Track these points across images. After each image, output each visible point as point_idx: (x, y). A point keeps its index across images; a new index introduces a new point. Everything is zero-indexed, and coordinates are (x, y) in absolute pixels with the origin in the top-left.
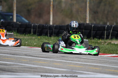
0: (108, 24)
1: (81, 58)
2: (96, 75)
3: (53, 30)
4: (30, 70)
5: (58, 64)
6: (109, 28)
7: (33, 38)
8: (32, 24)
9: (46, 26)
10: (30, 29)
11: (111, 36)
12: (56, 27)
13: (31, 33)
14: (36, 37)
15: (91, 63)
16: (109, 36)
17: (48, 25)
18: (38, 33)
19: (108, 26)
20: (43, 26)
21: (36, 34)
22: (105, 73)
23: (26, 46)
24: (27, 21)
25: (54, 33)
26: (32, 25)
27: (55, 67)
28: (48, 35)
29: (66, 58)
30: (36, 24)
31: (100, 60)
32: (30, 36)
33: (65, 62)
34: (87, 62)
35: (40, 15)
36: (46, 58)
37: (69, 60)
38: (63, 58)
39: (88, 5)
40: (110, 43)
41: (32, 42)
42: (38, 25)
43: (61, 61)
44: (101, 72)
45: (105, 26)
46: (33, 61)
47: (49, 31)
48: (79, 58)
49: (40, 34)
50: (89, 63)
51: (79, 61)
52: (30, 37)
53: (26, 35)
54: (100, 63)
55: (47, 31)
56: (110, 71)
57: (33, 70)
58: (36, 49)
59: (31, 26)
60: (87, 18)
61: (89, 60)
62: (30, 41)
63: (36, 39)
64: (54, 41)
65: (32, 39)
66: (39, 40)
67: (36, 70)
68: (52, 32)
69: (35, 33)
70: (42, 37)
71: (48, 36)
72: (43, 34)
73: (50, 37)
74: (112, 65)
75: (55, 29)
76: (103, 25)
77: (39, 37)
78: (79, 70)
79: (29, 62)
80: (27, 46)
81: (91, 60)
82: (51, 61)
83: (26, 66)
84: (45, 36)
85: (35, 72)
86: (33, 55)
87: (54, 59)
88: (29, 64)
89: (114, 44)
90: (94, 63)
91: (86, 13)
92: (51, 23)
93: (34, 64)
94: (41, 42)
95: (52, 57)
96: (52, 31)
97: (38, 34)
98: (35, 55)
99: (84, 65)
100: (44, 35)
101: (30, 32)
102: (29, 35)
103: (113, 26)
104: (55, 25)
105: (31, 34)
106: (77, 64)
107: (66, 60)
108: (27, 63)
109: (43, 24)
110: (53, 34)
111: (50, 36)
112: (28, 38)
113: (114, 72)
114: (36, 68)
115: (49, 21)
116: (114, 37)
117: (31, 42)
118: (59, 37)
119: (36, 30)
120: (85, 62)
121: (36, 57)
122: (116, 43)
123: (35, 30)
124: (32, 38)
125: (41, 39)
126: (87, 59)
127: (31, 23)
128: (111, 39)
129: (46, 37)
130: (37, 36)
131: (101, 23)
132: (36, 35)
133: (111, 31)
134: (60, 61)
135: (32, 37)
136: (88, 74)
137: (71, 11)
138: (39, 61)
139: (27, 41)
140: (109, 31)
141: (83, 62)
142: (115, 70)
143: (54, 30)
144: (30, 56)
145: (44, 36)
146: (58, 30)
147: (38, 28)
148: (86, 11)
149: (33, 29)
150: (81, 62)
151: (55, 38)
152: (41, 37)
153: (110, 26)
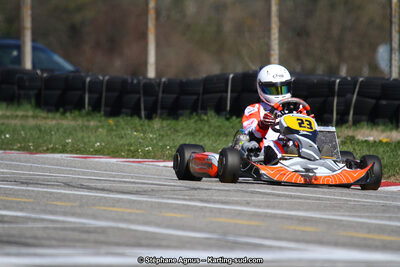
0: (343, 72)
1: (252, 192)
2: (305, 250)
3: (157, 96)
4: (85, 236)
5: (179, 216)
6: (347, 87)
7: (92, 123)
8: (87, 76)
9: (135, 81)
10: (79, 93)
11: (354, 114)
12: (168, 87)
13: (84, 107)
14: (100, 121)
15: (287, 209)
16: (349, 114)
17: (141, 78)
18: (106, 105)
19: (344, 80)
20: (124, 82)
21: (99, 111)
22: (336, 244)
23: (67, 153)
24: (69, 67)
25: (163, 108)
26: (88, 79)
27: (168, 227)
28: (143, 113)
29: (203, 195)
30: (101, 78)
31: (319, 199)
32: (81, 116)
33: (201, 208)
34: (274, 208)
35: (112, 46)
36: (137, 193)
37: (215, 202)
38: (192, 192)
39: (274, 9)
40: (353, 138)
41: (89, 137)
42: (107, 78)
43: (188, 206)
44: (321, 242)
45: (335, 82)
46: (94, 205)
47: (145, 101)
48: (247, 192)
49: (114, 112)
50: (281, 209)
51: (248, 204)
52: (80, 122)
53: (68, 114)
54: (318, 209)
55: (139, 100)
56: (352, 237)
57: (93, 237)
58: (102, 163)
59: (84, 82)
60: (272, 52)
61: (280, 200)
62: (80, 135)
63: (102, 127)
64: (162, 133)
65: (87, 127)
66: (110, 130)
67: (101, 238)
68: (156, 102)
69: (96, 107)
70: (122, 120)
71: (140, 117)
72: (124, 110)
73: (146, 122)
74: (360, 217)
75: (163, 92)
76: (326, 78)
77: (111, 121)
78: (248, 236)
79: (78, 210)
80: (71, 152)
81: (288, 200)
82: (152, 206)
83: (70, 223)
84: (132, 115)
85: (98, 243)
86: (92, 185)
87: (163, 198)
88: (80, 216)
89: (366, 141)
90: (298, 210)
91: (269, 37)
92: (151, 73)
93: (94, 217)
94: (117, 140)
95: (158, 191)
96: (154, 98)
97: (108, 109)
98: (99, 185)
99: (266, 215)
100: (127, 115)
101: (79, 106)
102: (77, 113)
103: (361, 79)
104: (163, 80)
105: (84, 112)
106: (240, 214)
107: (202, 201)
108: (73, 215)
109: (125, 76)
110: (159, 111)
111: (149, 117)
112: (73, 123)
113: (365, 239)
114: (103, 231)
115: (145, 63)
116: (364, 117)
117: (83, 137)
118: (181, 118)
119: (100, 98)
120: (268, 207)
121: (103, 190)
122: (371, 139)
123: (96, 96)
124: (86, 123)
125: (117, 126)
126: (273, 194)
127: (83, 74)
128: (356, 123)
129: (136, 120)
130: (103, 118)
131: (320, 70)
132: (102, 113)
133: (355, 97)
134: (184, 205)
135: (88, 121)
136: (280, 248)
137: (219, 30)
138: (114, 206)
139: (70, 134)
140: (349, 95)
141: (259, 207)
142: (369, 233)
143: (160, 95)
144: (82, 187)
145: (129, 118)
146: (174, 96)
147: (108, 90)
148: (269, 30)
149: (90, 92)
150: (255, 206)
151: (165, 123)
152: (116, 119)
153: (349, 79)
